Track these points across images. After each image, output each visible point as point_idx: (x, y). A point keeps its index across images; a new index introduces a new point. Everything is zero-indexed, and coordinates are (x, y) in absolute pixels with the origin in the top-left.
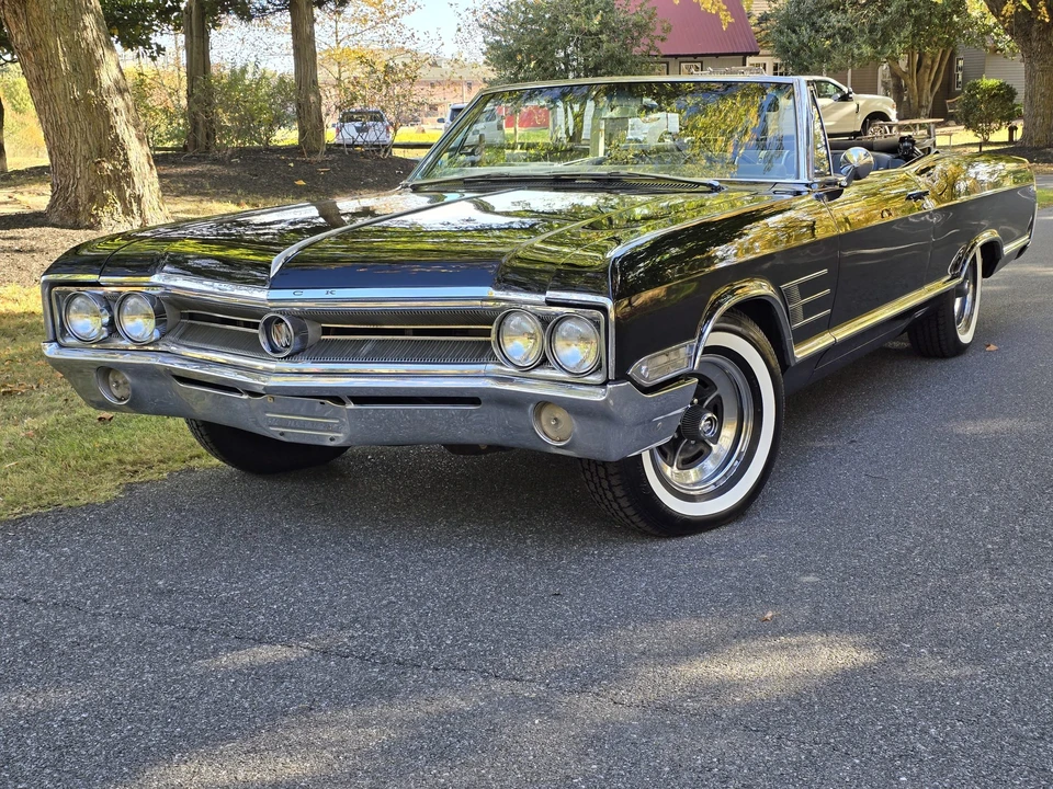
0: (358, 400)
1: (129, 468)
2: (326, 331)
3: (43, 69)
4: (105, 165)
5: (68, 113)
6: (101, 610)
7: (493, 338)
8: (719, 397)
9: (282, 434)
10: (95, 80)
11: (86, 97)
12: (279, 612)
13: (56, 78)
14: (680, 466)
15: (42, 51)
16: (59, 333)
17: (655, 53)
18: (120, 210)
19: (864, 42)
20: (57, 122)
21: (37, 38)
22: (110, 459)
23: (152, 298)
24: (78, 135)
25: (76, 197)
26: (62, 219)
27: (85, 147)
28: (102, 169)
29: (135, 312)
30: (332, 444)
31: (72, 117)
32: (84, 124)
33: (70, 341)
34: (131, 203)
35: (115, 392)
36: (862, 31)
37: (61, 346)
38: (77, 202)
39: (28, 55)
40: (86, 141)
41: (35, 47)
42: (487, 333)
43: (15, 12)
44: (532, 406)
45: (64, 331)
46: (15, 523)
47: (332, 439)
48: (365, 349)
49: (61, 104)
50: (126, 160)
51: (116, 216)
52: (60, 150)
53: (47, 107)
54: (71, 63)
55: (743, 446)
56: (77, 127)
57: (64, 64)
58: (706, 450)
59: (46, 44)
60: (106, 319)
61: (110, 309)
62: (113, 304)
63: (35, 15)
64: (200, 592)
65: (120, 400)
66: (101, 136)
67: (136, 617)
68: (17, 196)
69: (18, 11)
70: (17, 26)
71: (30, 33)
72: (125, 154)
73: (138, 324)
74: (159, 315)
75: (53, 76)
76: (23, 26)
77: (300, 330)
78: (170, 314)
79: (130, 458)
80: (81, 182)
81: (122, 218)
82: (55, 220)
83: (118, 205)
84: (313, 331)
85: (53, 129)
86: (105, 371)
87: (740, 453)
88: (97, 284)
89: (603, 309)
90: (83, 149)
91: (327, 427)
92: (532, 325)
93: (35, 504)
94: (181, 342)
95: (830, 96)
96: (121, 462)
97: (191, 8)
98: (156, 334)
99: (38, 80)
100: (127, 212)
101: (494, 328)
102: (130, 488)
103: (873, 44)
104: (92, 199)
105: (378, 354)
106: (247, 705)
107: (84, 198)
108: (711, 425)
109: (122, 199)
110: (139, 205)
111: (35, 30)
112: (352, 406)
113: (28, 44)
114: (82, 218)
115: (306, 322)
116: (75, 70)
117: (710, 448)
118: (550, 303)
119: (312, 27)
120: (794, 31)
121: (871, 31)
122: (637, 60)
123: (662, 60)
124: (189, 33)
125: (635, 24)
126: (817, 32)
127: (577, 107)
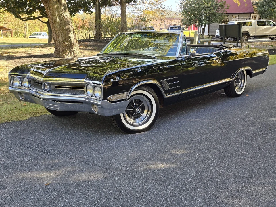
0: (61, 101)
1: (34, 113)
2: (56, 87)
3: (53, 20)
4: (66, 43)
6: (7, 141)
7: (85, 90)
8: (143, 104)
9: (49, 108)
11: (63, 27)
12: (39, 144)
13: (56, 23)
14: (134, 119)
16: (12, 85)
18: (69, 54)
21: (52, 13)
22: (31, 112)
23: (28, 78)
24: (60, 36)
25: (60, 50)
26: (56, 56)
27: (62, 39)
28: (65, 44)
29: (26, 81)
30: (57, 110)
31: (59, 32)
32: (62, 33)
33: (14, 86)
34: (72, 52)
35: (22, 97)
37: (12, 88)
38: (60, 52)
39: (50, 17)
40: (62, 38)
41: (51, 15)
42: (83, 88)
43: (47, 7)
44: (91, 104)
45: (13, 85)
46: (3, 123)
47: (57, 109)
48: (62, 91)
49: (57, 29)
51: (68, 55)
52: (56, 39)
53: (54, 29)
54: (59, 19)
55: (149, 115)
56: (60, 34)
57: (58, 20)
58: (140, 115)
59: (54, 15)
60: (20, 82)
61: (21, 81)
62: (21, 79)
63: (51, 8)
64: (28, 139)
65: (23, 99)
66: (66, 36)
67: (12, 143)
68: (51, 49)
70: (48, 10)
72: (71, 41)
73: (26, 84)
74: (30, 82)
75: (55, 22)
76: (49, 10)
77: (50, 87)
78: (32, 82)
79: (35, 111)
80: (61, 47)
81: (70, 56)
82: (55, 56)
83: (69, 53)
84: (53, 87)
86: (20, 93)
87: (148, 117)
88: (18, 75)
89: (101, 85)
90: (61, 39)
91: (56, 107)
92: (91, 87)
93: (10, 120)
94: (33, 88)
95: (270, 25)
96: (33, 112)
97: (97, 4)
98: (30, 86)
99: (52, 23)
100: (71, 54)
101: (85, 88)
102: (31, 118)
104: (63, 51)
105: (65, 92)
106: (19, 159)
107: (61, 51)
108: (139, 110)
109: (70, 52)
110: (74, 53)
111: (51, 11)
112: (59, 103)
114: (61, 56)
115: (51, 85)
116: (60, 21)
117: (141, 115)
118: (93, 83)
119: (126, 9)
120: (264, 7)
122: (220, 14)
123: (227, 14)
124: (96, 10)
125: (220, 5)
126: (270, 7)
127: (203, 27)
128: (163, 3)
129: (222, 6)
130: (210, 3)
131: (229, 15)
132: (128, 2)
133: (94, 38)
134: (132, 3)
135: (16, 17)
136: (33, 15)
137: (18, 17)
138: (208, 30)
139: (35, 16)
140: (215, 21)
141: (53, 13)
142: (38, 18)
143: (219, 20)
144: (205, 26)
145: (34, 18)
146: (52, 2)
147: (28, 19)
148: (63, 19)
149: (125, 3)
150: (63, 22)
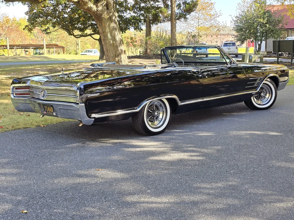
3: (104, 37)
4: (116, 59)
10: (115, 40)
15: (105, 33)
17: (284, 28)
24: (111, 52)
27: (112, 54)
31: (110, 48)
32: (112, 49)
39: (102, 34)
41: (103, 32)
43: (100, 25)
49: (108, 45)
50: (121, 57)
53: (105, 46)
57: (109, 37)
63: (103, 25)
66: (116, 52)
75: (107, 39)
76: (101, 28)
85: (106, 50)
90: (112, 55)
97: (147, 21)
99: (104, 40)
111: (103, 29)
122: (277, 30)
123: (286, 30)
124: (147, 27)
125: (278, 20)
127: (259, 43)
128: (217, 19)
129: (279, 22)
130: (266, 19)
131: (288, 31)
132: (178, 19)
133: (144, 54)
134: (182, 19)
135: (70, 34)
136: (86, 32)
137: (71, 35)
138: (265, 46)
139: (87, 33)
140: (272, 36)
141: (105, 30)
142: (90, 35)
143: (276, 36)
144: (261, 42)
145: (86, 35)
146: (105, 20)
147: (81, 36)
148: (114, 35)
149: (175, 19)
150: (114, 38)
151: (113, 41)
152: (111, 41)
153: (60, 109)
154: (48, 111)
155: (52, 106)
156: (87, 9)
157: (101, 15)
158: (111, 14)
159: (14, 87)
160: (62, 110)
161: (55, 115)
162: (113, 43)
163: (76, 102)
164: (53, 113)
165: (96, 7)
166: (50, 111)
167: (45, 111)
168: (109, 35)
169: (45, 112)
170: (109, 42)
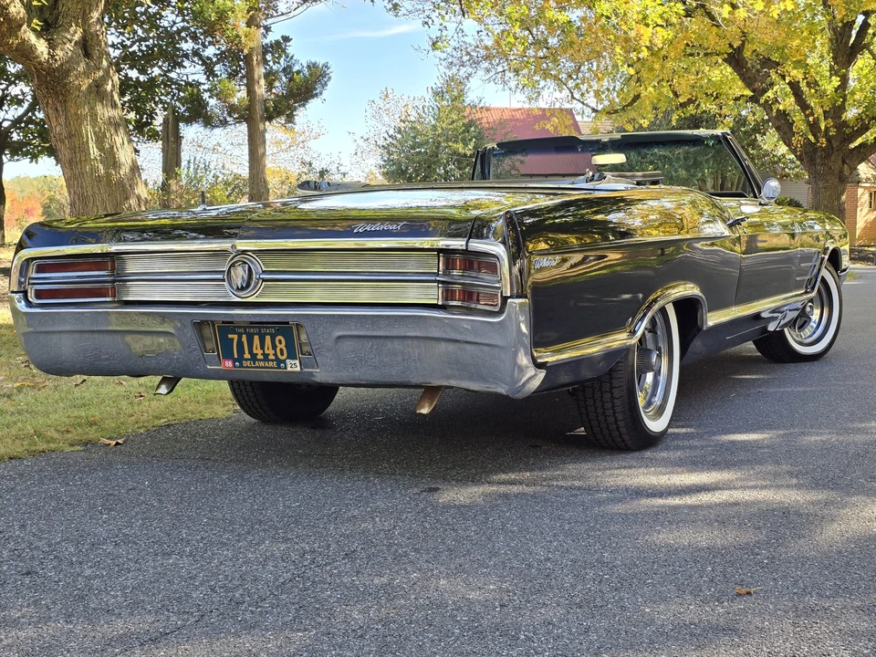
3: (75, 153)
5: (93, 186)
10: (115, 162)
11: (108, 175)
13: (85, 160)
15: (76, 139)
19: (680, 166)
20: (83, 193)
21: (73, 129)
24: (99, 204)
31: (96, 190)
32: (105, 196)
36: (678, 159)
39: (64, 142)
41: (70, 136)
43: (57, 110)
49: (88, 180)
53: (76, 183)
54: (98, 149)
56: (99, 198)
57: (94, 151)
59: (79, 134)
63: (72, 111)
66: (117, 205)
69: (59, 109)
70: (57, 120)
71: (67, 125)
75: (83, 159)
76: (62, 120)
85: (79, 199)
97: (168, 119)
99: (70, 162)
103: (687, 170)
111: (72, 123)
113: (65, 134)
119: (264, 136)
121: (686, 159)
124: (166, 138)
126: (643, 158)
130: (472, 143)
132: (270, 119)
134: (282, 120)
141: (78, 128)
146: (77, 93)
148: (112, 147)
149: (261, 117)
150: (110, 159)
151: (107, 168)
152: (101, 167)
153: (339, 337)
154: (247, 356)
155: (283, 328)
156: (17, 50)
157: (67, 73)
158: (101, 73)
159: (29, 261)
160: (347, 345)
161: (298, 369)
162: (106, 173)
163: (435, 302)
164: (284, 362)
165: (49, 44)
166: (266, 356)
167: (228, 355)
168: (92, 145)
169: (229, 364)
170: (96, 170)
